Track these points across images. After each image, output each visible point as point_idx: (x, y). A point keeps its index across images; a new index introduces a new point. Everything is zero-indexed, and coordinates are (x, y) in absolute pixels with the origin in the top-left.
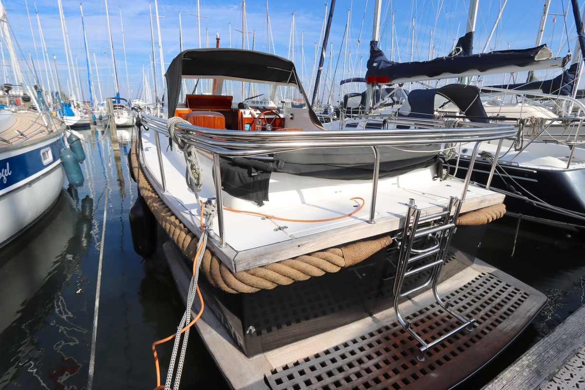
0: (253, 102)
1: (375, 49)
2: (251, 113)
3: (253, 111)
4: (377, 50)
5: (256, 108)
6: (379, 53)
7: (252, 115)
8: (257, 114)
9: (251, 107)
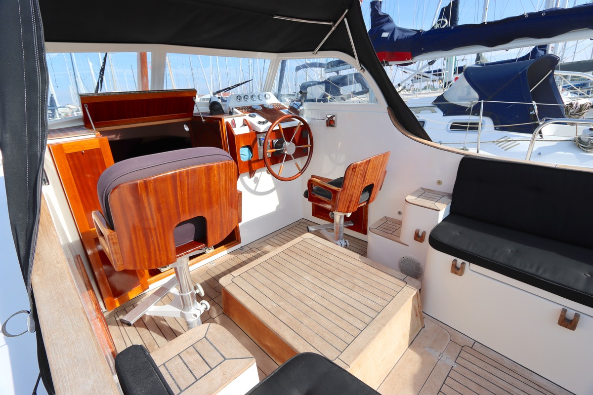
0: (239, 98)
1: (380, 13)
2: (245, 123)
3: (247, 117)
4: (383, 14)
5: (251, 110)
6: (386, 19)
7: (250, 128)
8: (260, 123)
9: (239, 109)
